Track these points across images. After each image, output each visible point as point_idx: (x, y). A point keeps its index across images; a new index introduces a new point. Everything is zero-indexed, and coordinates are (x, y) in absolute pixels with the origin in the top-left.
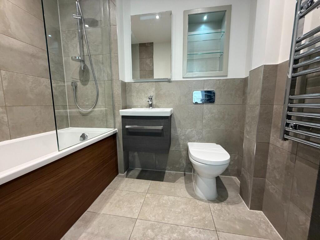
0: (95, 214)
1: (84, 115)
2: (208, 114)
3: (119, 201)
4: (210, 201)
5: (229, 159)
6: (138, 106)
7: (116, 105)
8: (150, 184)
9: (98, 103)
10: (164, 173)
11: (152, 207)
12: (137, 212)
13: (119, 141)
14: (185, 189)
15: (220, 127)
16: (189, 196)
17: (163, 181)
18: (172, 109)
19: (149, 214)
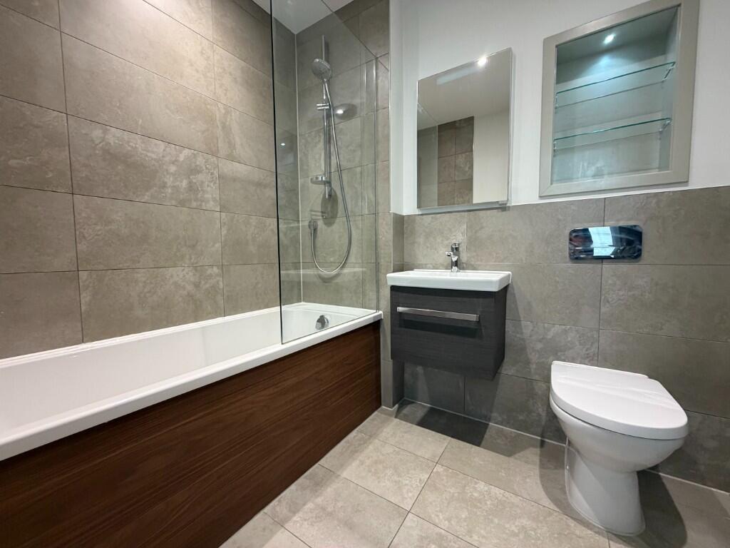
0: (331, 474)
1: (326, 280)
2: (619, 290)
3: (376, 462)
4: (616, 535)
5: (682, 427)
6: (428, 266)
7: (382, 262)
8: (446, 444)
9: (349, 258)
10: (486, 426)
11: (446, 499)
12: (410, 498)
13: (385, 336)
14: (539, 482)
15: (661, 329)
16: (547, 502)
17: (479, 446)
18: (510, 273)
19: (437, 511)
